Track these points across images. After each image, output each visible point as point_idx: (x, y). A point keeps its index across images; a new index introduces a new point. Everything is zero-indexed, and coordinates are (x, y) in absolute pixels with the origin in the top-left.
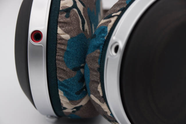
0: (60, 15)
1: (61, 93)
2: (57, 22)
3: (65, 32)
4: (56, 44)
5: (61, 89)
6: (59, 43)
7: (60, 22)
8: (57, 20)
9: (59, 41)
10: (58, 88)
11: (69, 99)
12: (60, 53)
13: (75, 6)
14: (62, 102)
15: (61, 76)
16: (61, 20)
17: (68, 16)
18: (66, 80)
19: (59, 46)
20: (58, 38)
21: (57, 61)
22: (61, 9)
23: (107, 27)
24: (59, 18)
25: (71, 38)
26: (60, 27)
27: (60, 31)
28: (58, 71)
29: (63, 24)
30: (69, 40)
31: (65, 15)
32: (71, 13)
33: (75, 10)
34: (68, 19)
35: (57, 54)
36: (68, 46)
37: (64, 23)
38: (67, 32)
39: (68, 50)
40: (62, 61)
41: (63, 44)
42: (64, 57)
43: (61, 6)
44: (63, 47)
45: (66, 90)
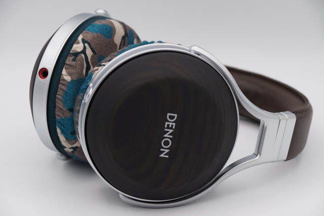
0: (68, 58)
1: (59, 131)
2: (64, 64)
3: (68, 74)
4: (59, 84)
5: (59, 127)
6: (61, 83)
7: (67, 64)
8: (65, 61)
9: (61, 82)
10: (55, 124)
11: (66, 138)
12: (60, 92)
13: (84, 52)
14: (60, 139)
15: (58, 114)
16: (68, 63)
17: (74, 60)
18: (62, 119)
19: (60, 86)
20: (61, 78)
21: (56, 100)
22: (71, 52)
23: (93, 74)
24: (67, 60)
25: (72, 81)
26: (65, 68)
27: (64, 72)
28: (57, 109)
29: (68, 67)
30: (69, 82)
31: (72, 58)
32: (78, 58)
33: (83, 55)
34: (74, 63)
35: (58, 93)
36: (68, 87)
37: (70, 65)
38: (69, 74)
39: (67, 91)
40: (61, 100)
41: (64, 85)
42: (62, 97)
43: (73, 49)
44: (63, 87)
45: (62, 128)
